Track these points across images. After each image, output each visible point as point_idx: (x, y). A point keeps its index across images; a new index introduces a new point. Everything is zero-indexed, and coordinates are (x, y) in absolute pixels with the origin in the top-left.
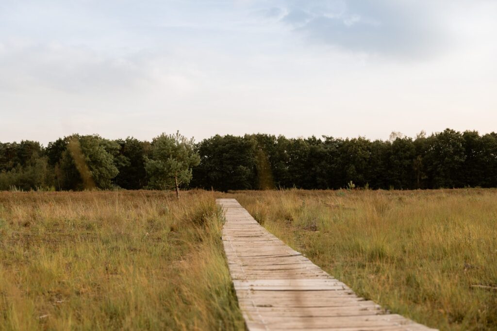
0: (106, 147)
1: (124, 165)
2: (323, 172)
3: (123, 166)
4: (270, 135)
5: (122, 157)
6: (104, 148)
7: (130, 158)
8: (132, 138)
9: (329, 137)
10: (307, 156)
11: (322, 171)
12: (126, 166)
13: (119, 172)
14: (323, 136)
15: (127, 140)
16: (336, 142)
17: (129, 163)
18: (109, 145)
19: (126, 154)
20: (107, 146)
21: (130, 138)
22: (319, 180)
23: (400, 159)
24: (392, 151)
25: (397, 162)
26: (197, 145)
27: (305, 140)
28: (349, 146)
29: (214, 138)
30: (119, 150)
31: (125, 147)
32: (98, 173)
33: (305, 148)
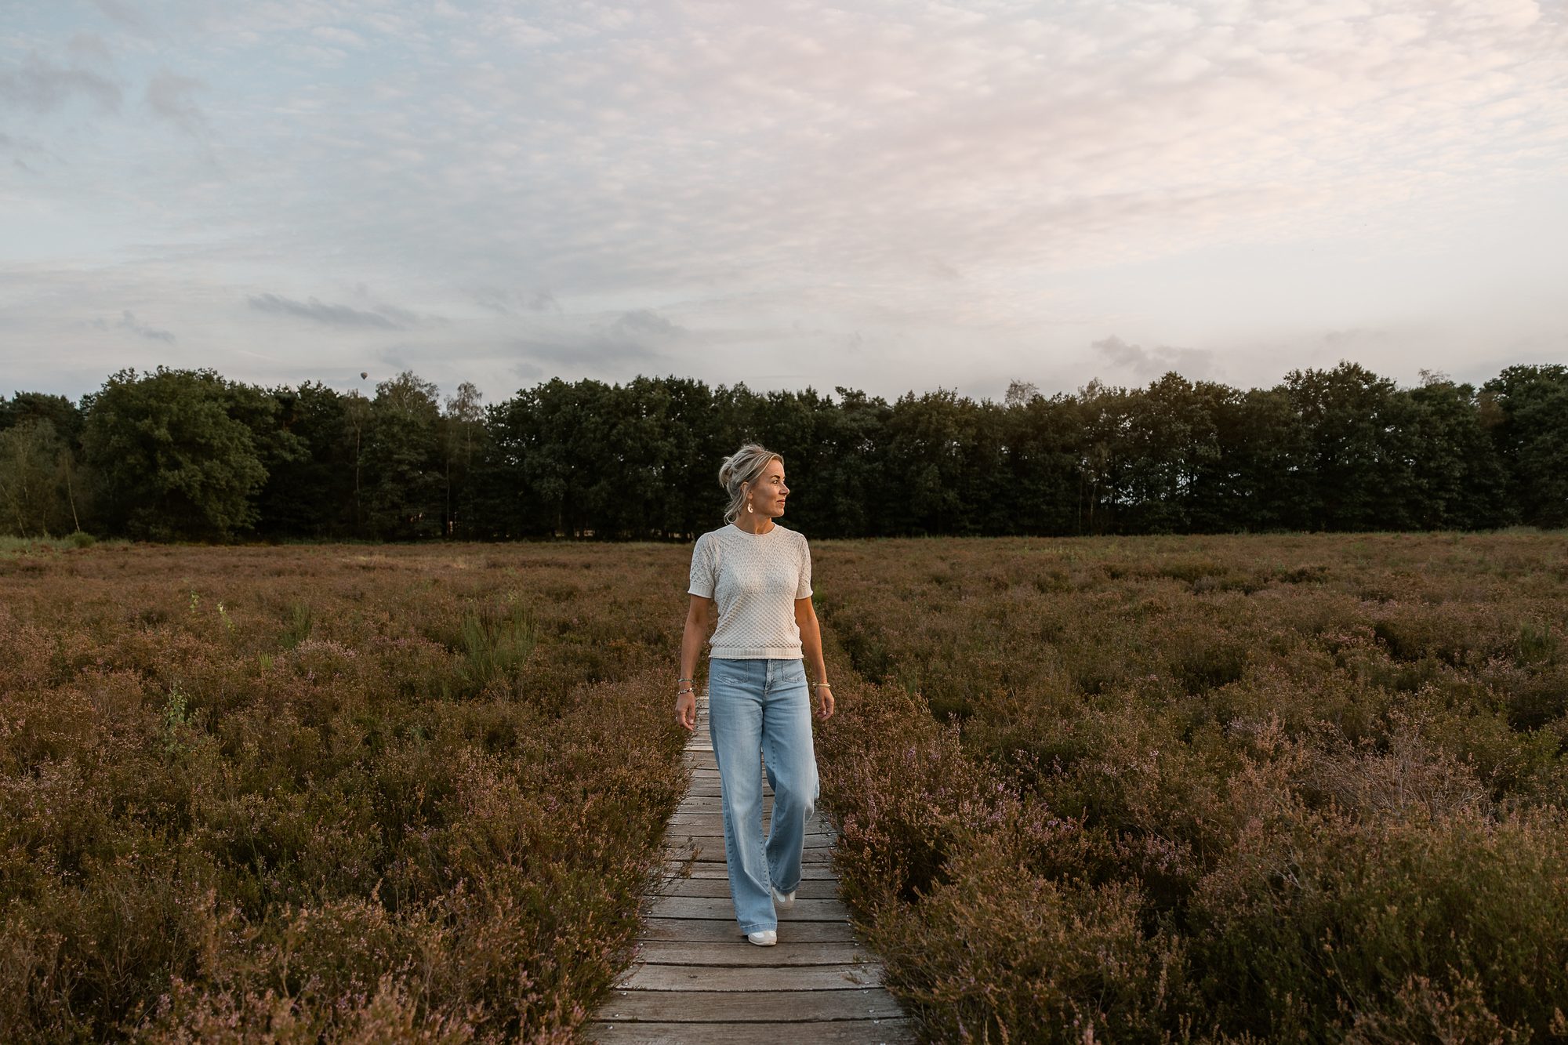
0: (232, 403)
1: (289, 457)
2: (853, 483)
3: (285, 461)
4: (700, 383)
5: (285, 433)
6: (227, 406)
7: (311, 440)
8: (319, 386)
9: (855, 391)
10: (809, 441)
11: (848, 479)
12: (296, 460)
13: (268, 474)
14: (839, 390)
15: (303, 390)
16: (872, 405)
17: (304, 453)
18: (242, 399)
19: (298, 429)
20: (238, 402)
21: (313, 385)
22: (841, 503)
23: (1049, 450)
24: (1029, 430)
25: (1045, 459)
26: (499, 409)
27: (800, 395)
28: (919, 414)
29: (547, 387)
30: (275, 416)
31: (295, 408)
32: (200, 477)
33: (802, 418)
